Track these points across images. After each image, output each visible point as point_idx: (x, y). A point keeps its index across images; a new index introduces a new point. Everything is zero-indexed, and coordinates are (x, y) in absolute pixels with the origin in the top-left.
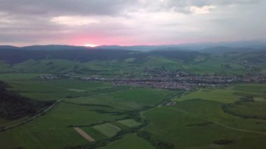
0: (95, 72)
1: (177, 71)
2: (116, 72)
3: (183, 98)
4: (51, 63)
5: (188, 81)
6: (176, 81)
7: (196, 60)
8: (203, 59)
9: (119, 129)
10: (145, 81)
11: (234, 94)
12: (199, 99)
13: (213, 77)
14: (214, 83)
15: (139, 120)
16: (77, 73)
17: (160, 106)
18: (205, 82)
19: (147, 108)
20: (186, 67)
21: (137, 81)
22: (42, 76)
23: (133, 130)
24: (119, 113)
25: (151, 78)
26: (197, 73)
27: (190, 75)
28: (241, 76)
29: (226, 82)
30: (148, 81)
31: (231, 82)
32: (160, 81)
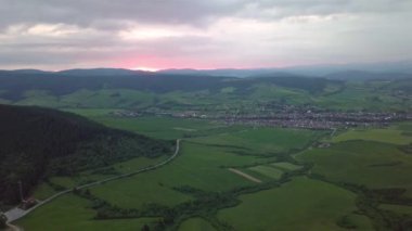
0: (189, 107)
1: (305, 105)
2: (218, 107)
3: (335, 139)
4: (118, 95)
5: (328, 119)
6: (311, 118)
7: (327, 90)
8: (336, 89)
10: (266, 118)
11: (403, 134)
12: (361, 140)
13: (361, 113)
14: (366, 121)
15: (296, 163)
16: (162, 108)
17: (310, 148)
18: (354, 120)
19: (297, 151)
20: (317, 100)
21: (254, 119)
22: (116, 112)
24: (263, 156)
25: (273, 114)
26: (338, 108)
27: (328, 111)
28: (403, 112)
29: (383, 121)
30: (271, 118)
31: (389, 121)
32: (288, 119)
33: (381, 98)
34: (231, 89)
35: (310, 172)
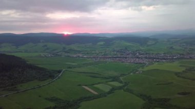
0: (79, 52)
1: (137, 51)
2: (93, 52)
3: (146, 69)
4: (46, 46)
5: (146, 58)
6: (138, 57)
7: (149, 43)
8: (154, 43)
9: (111, 88)
10: (116, 58)
11: (181, 66)
12: (157, 70)
13: (163, 55)
14: (164, 59)
15: (121, 82)
16: (66, 52)
17: (132, 74)
18: (158, 59)
19: (123, 75)
20: (142, 49)
21: (110, 58)
22: (42, 54)
23: (120, 88)
24: (106, 78)
25: (119, 56)
26: (151, 52)
27: (147, 54)
28: (183, 54)
29: (173, 59)
30: (118, 57)
31: (175, 59)
32: (126, 58)
33: (174, 47)
34: (102, 43)
35: (126, 87)
